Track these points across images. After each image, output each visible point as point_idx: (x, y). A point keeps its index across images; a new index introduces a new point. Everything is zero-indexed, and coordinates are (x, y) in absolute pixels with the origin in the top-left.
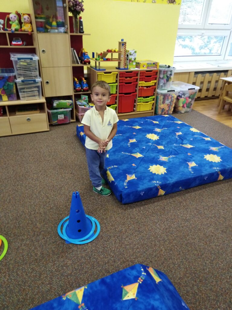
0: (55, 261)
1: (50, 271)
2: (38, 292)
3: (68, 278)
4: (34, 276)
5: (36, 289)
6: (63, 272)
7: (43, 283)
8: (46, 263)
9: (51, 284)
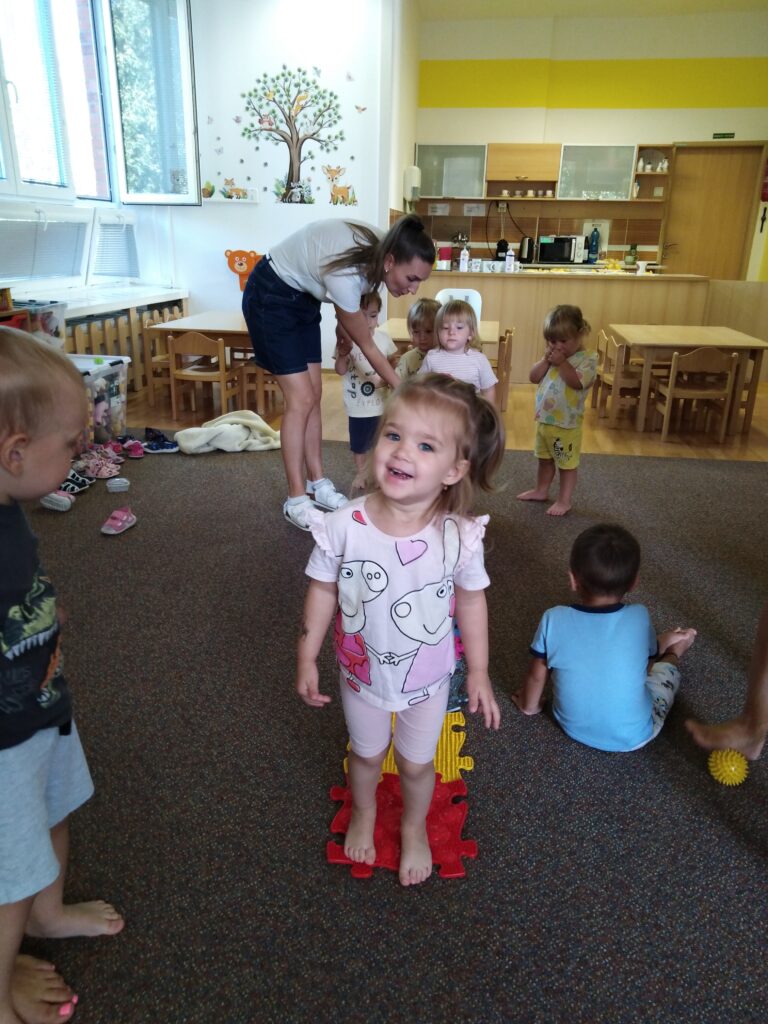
0: (509, 813)
1: (536, 831)
2: (597, 868)
3: (577, 804)
4: (536, 868)
5: (587, 871)
6: (553, 807)
7: (572, 853)
8: (503, 830)
9: (583, 838)
